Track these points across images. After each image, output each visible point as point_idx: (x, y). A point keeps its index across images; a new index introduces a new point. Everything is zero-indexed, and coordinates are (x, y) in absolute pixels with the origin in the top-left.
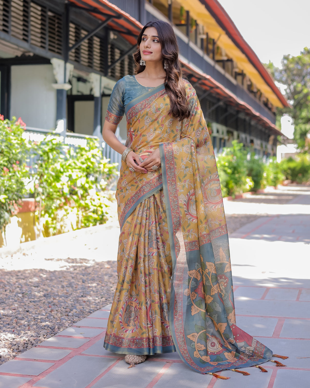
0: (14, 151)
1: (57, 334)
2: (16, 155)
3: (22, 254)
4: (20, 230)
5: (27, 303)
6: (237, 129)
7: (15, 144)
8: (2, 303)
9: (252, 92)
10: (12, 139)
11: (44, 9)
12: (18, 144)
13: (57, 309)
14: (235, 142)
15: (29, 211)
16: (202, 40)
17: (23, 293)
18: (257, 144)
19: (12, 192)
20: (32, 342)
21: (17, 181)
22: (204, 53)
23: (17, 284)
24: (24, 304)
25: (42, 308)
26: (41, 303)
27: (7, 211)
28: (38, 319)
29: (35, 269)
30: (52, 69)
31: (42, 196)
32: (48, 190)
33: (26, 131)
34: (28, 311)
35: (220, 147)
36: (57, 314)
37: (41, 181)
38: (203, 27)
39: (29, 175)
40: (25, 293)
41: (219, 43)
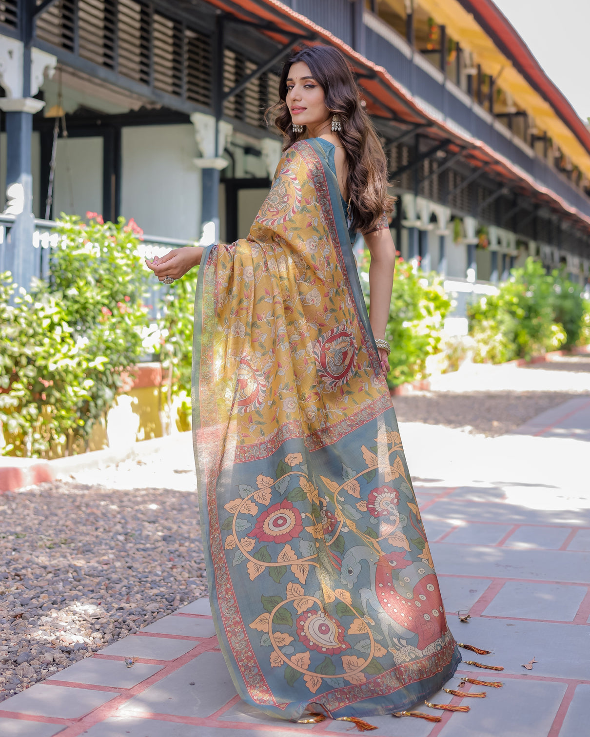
0: (120, 279)
1: (178, 611)
2: (124, 285)
3: (135, 463)
4: (136, 419)
5: (131, 553)
6: (535, 238)
7: (122, 266)
8: (87, 551)
9: (563, 170)
10: (116, 258)
11: (178, 26)
12: (127, 265)
13: (183, 564)
14: (530, 261)
15: (151, 384)
16: (469, 77)
17: (126, 534)
18: (573, 265)
19: (118, 351)
20: (130, 626)
21: (126, 332)
22: (473, 101)
23: (119, 516)
24: (126, 554)
25: (157, 561)
26: (157, 552)
27: (109, 386)
28: (146, 582)
29: (155, 489)
30: (194, 132)
31: (174, 358)
32: (184, 349)
33: (146, 242)
34: (130, 568)
35: (504, 269)
36: (181, 572)
37: (172, 332)
38: (471, 55)
39: (147, 322)
40: (130, 534)
41: (501, 83)
